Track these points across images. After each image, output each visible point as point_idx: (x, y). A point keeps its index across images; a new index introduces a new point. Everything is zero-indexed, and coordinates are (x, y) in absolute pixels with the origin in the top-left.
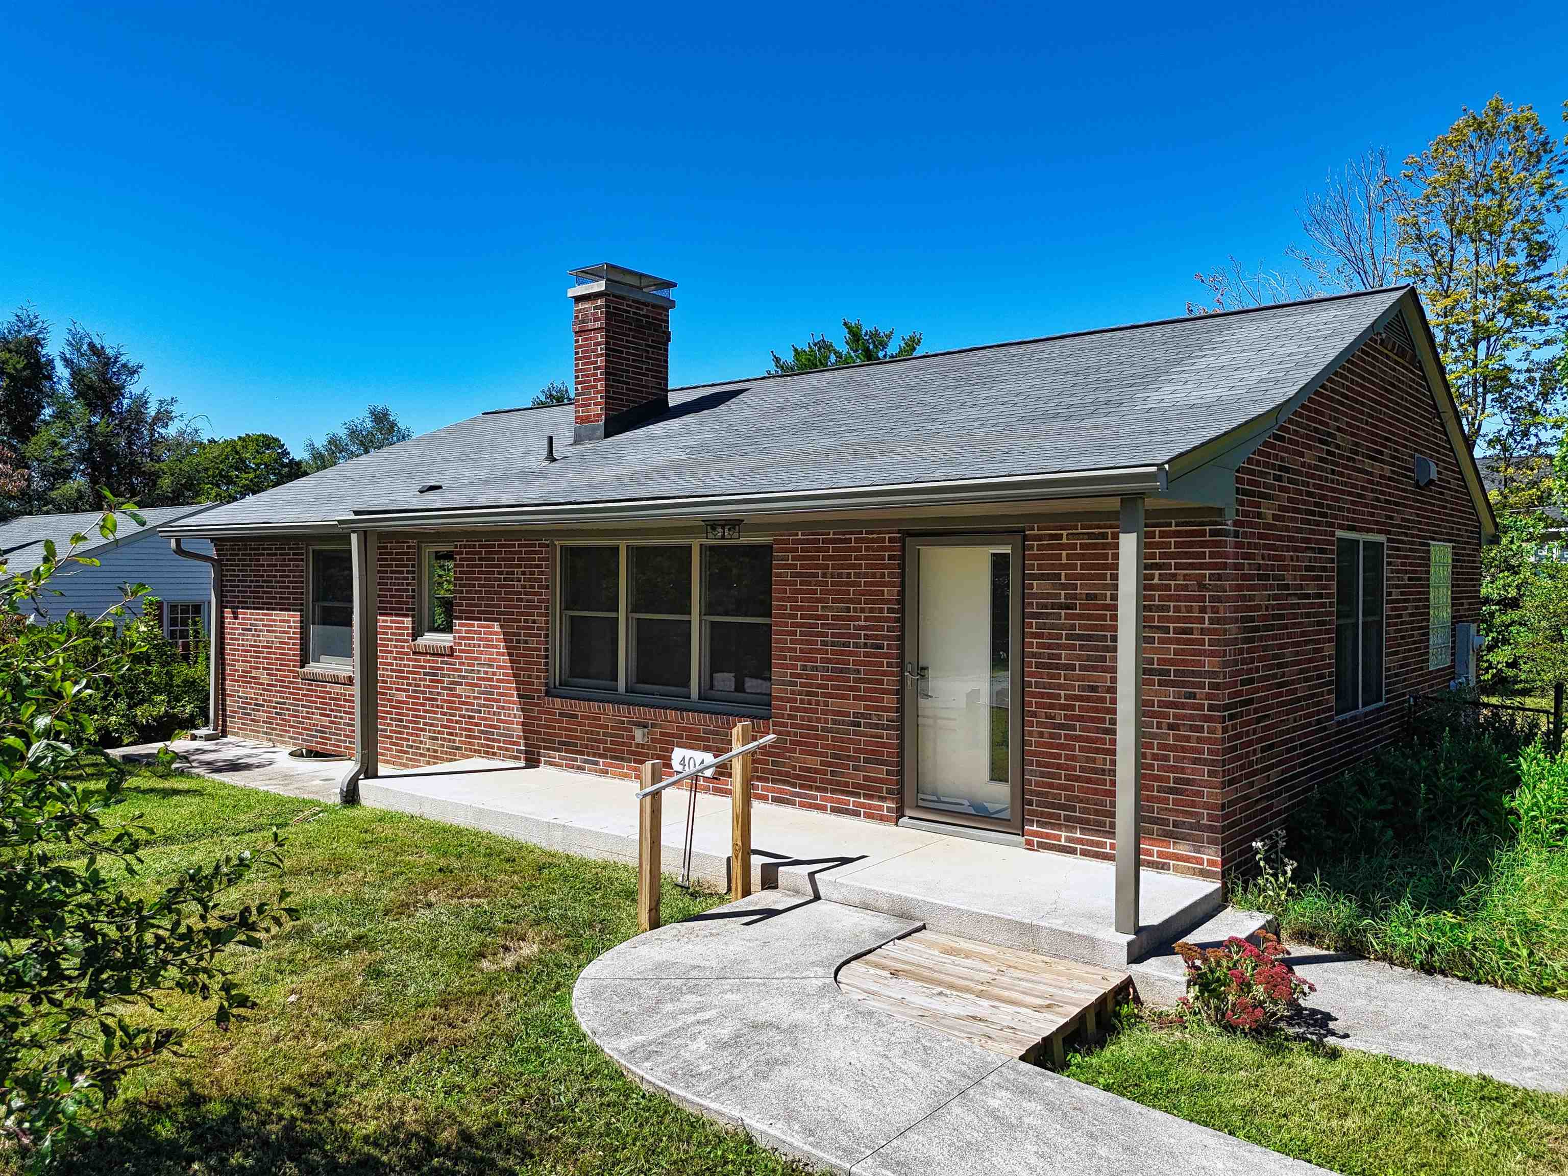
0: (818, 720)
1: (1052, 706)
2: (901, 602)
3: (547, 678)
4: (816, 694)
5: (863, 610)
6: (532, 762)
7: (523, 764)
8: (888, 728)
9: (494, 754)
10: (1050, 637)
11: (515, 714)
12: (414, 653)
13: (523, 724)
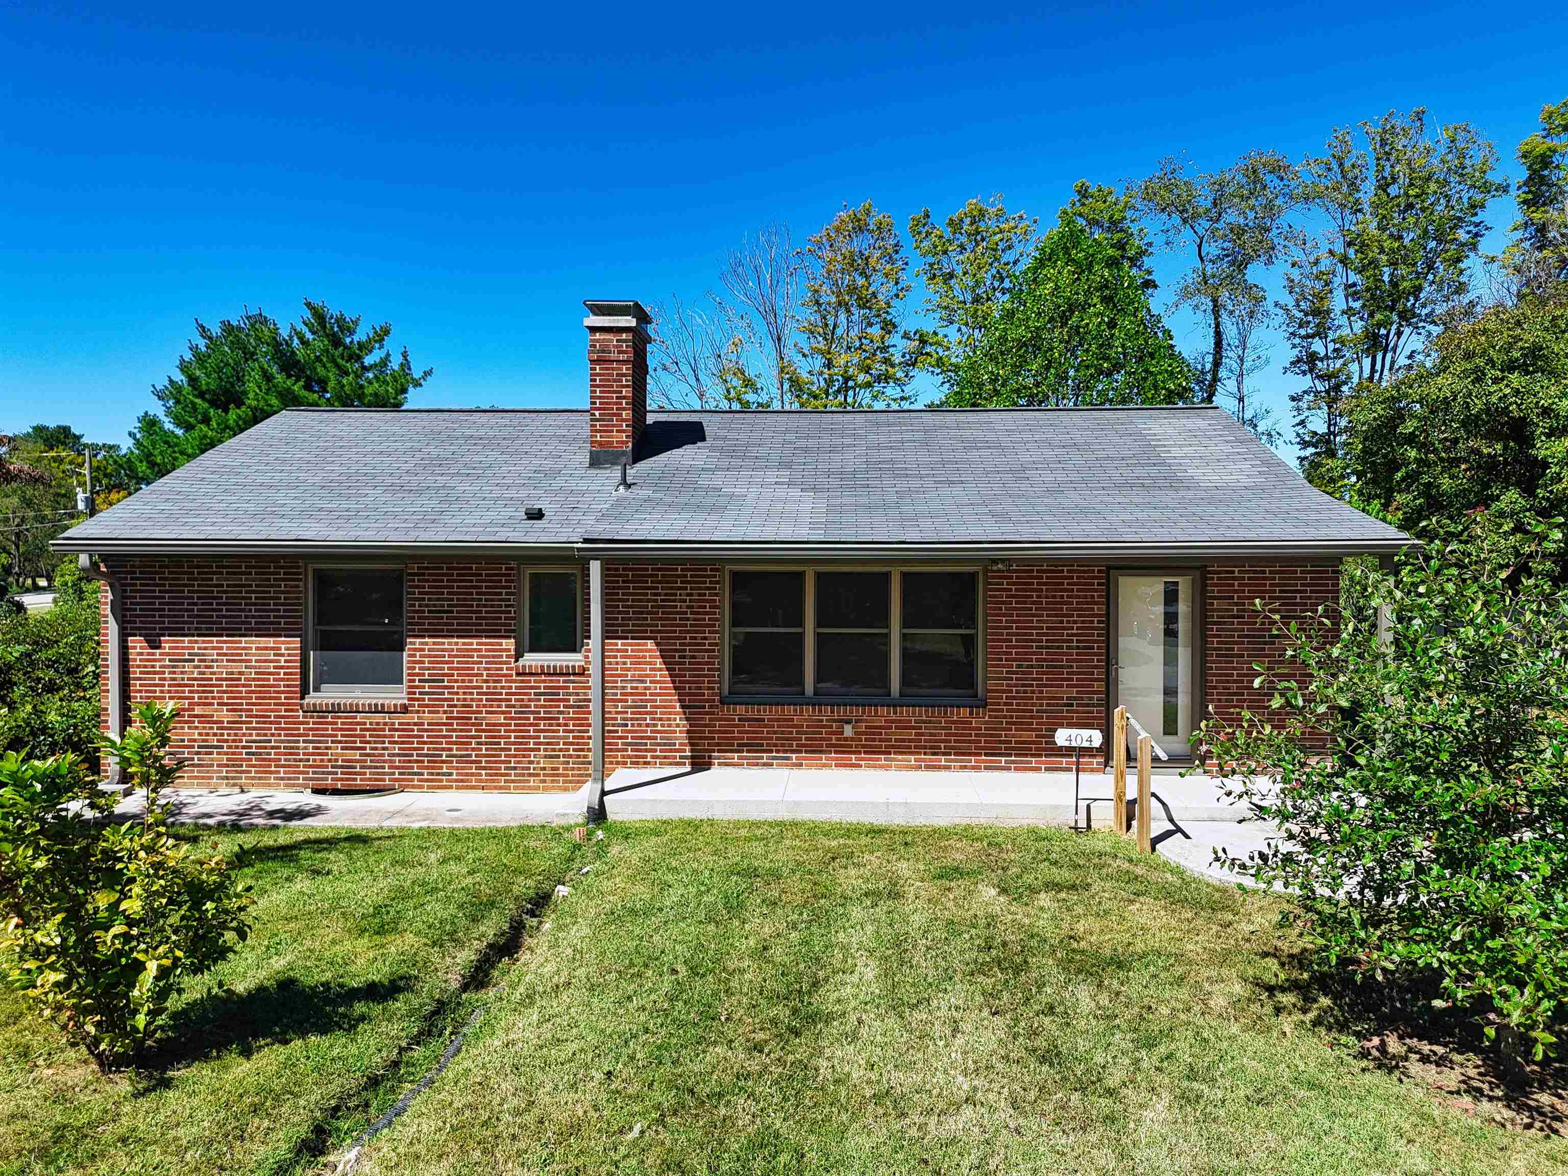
0: (1033, 705)
1: (1228, 681)
2: (1108, 615)
3: (719, 688)
4: (1032, 685)
5: (1075, 622)
6: (700, 764)
7: (688, 768)
8: (1099, 705)
9: (649, 763)
10: (1227, 636)
11: (678, 725)
12: (518, 674)
13: (688, 732)
